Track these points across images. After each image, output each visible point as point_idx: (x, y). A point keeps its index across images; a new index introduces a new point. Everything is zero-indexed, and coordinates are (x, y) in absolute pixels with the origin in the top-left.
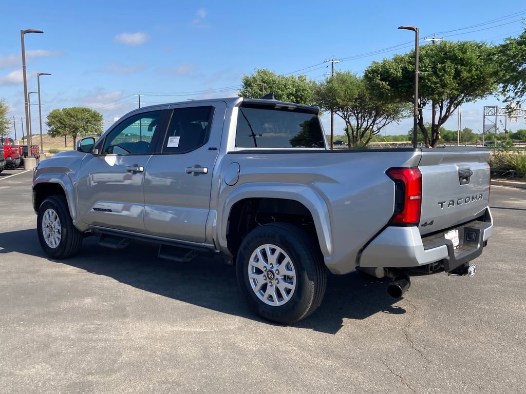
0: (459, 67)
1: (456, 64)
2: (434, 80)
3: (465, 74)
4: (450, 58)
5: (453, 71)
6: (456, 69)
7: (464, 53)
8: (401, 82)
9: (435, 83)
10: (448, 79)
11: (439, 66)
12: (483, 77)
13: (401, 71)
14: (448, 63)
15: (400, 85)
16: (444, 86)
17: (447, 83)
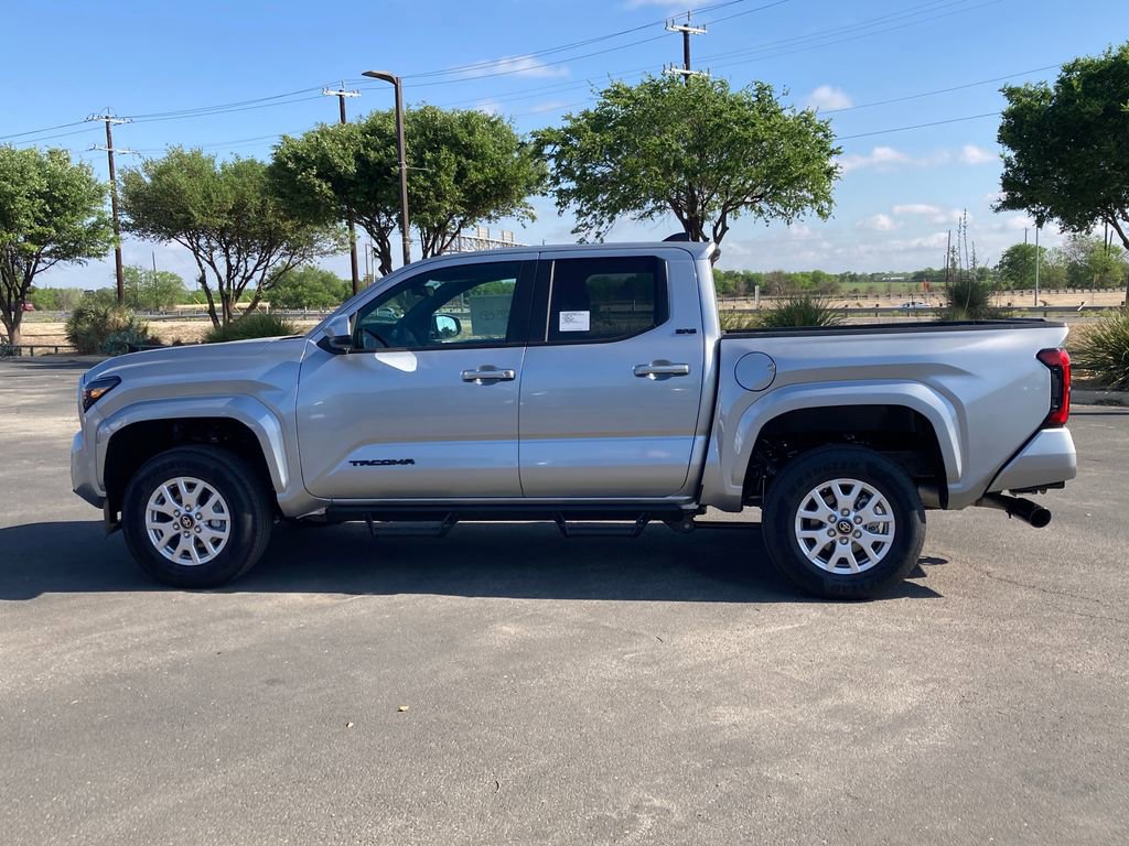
0: (464, 160)
1: (457, 154)
2: (421, 182)
3: (474, 176)
4: (446, 141)
5: (454, 167)
6: (459, 163)
7: (471, 133)
8: (353, 183)
9: (425, 189)
10: (447, 181)
11: (428, 155)
12: (504, 184)
13: (353, 161)
14: (444, 150)
15: (352, 189)
16: (440, 196)
17: (445, 190)
